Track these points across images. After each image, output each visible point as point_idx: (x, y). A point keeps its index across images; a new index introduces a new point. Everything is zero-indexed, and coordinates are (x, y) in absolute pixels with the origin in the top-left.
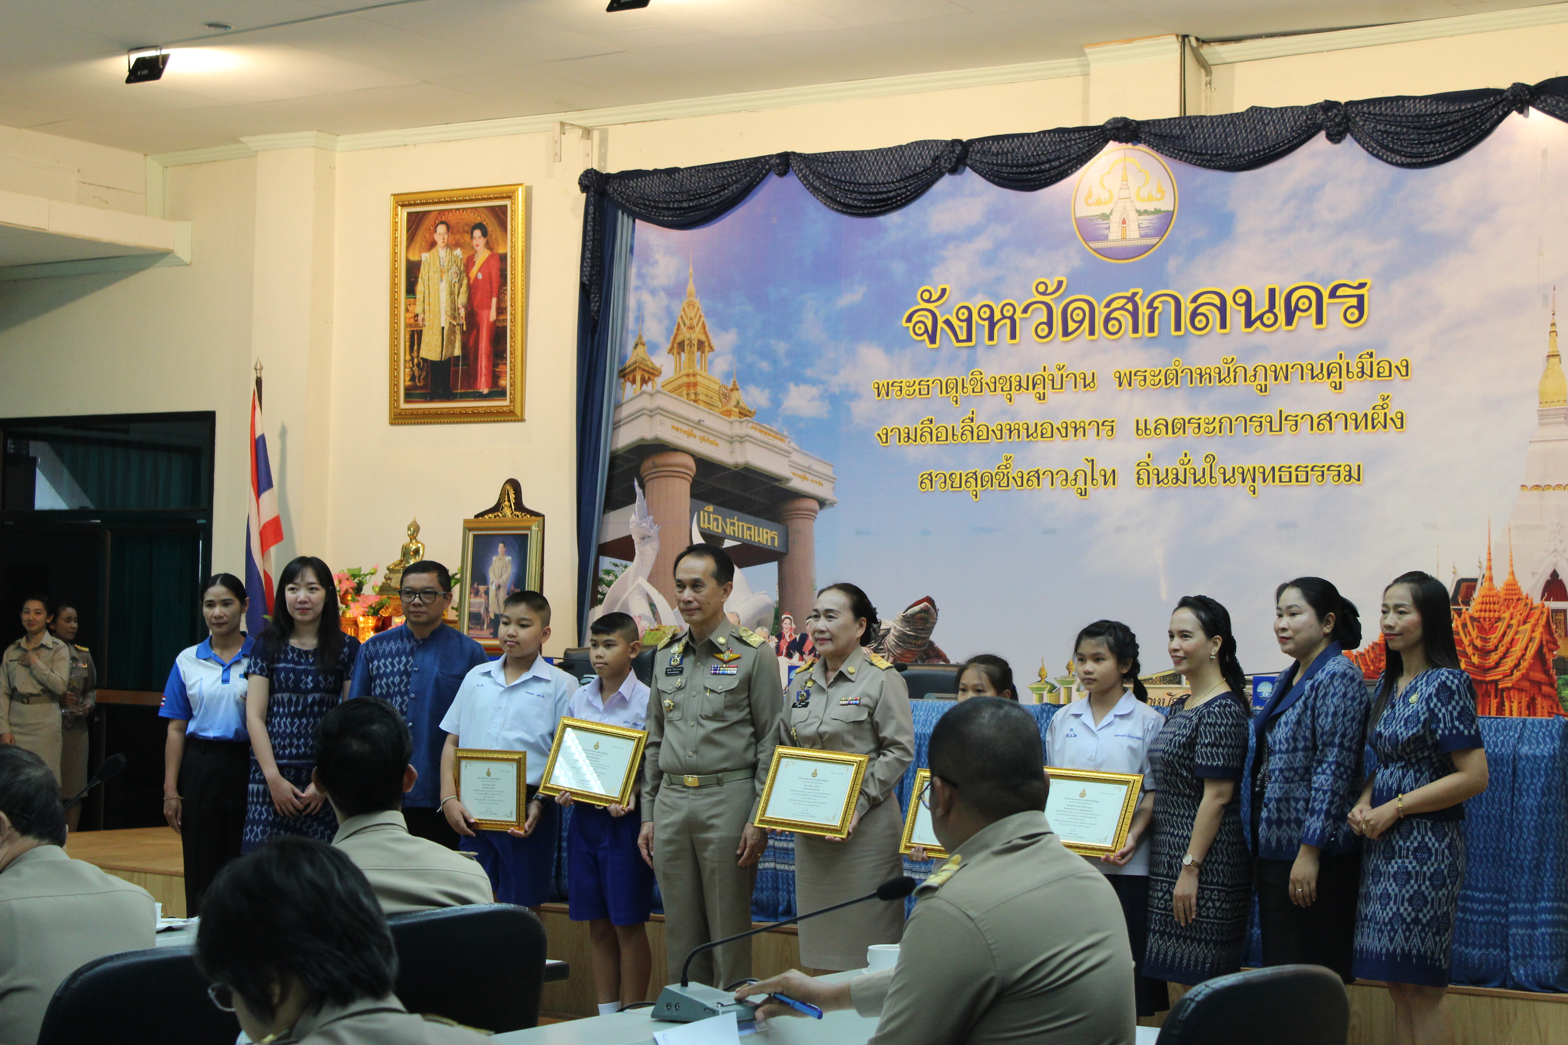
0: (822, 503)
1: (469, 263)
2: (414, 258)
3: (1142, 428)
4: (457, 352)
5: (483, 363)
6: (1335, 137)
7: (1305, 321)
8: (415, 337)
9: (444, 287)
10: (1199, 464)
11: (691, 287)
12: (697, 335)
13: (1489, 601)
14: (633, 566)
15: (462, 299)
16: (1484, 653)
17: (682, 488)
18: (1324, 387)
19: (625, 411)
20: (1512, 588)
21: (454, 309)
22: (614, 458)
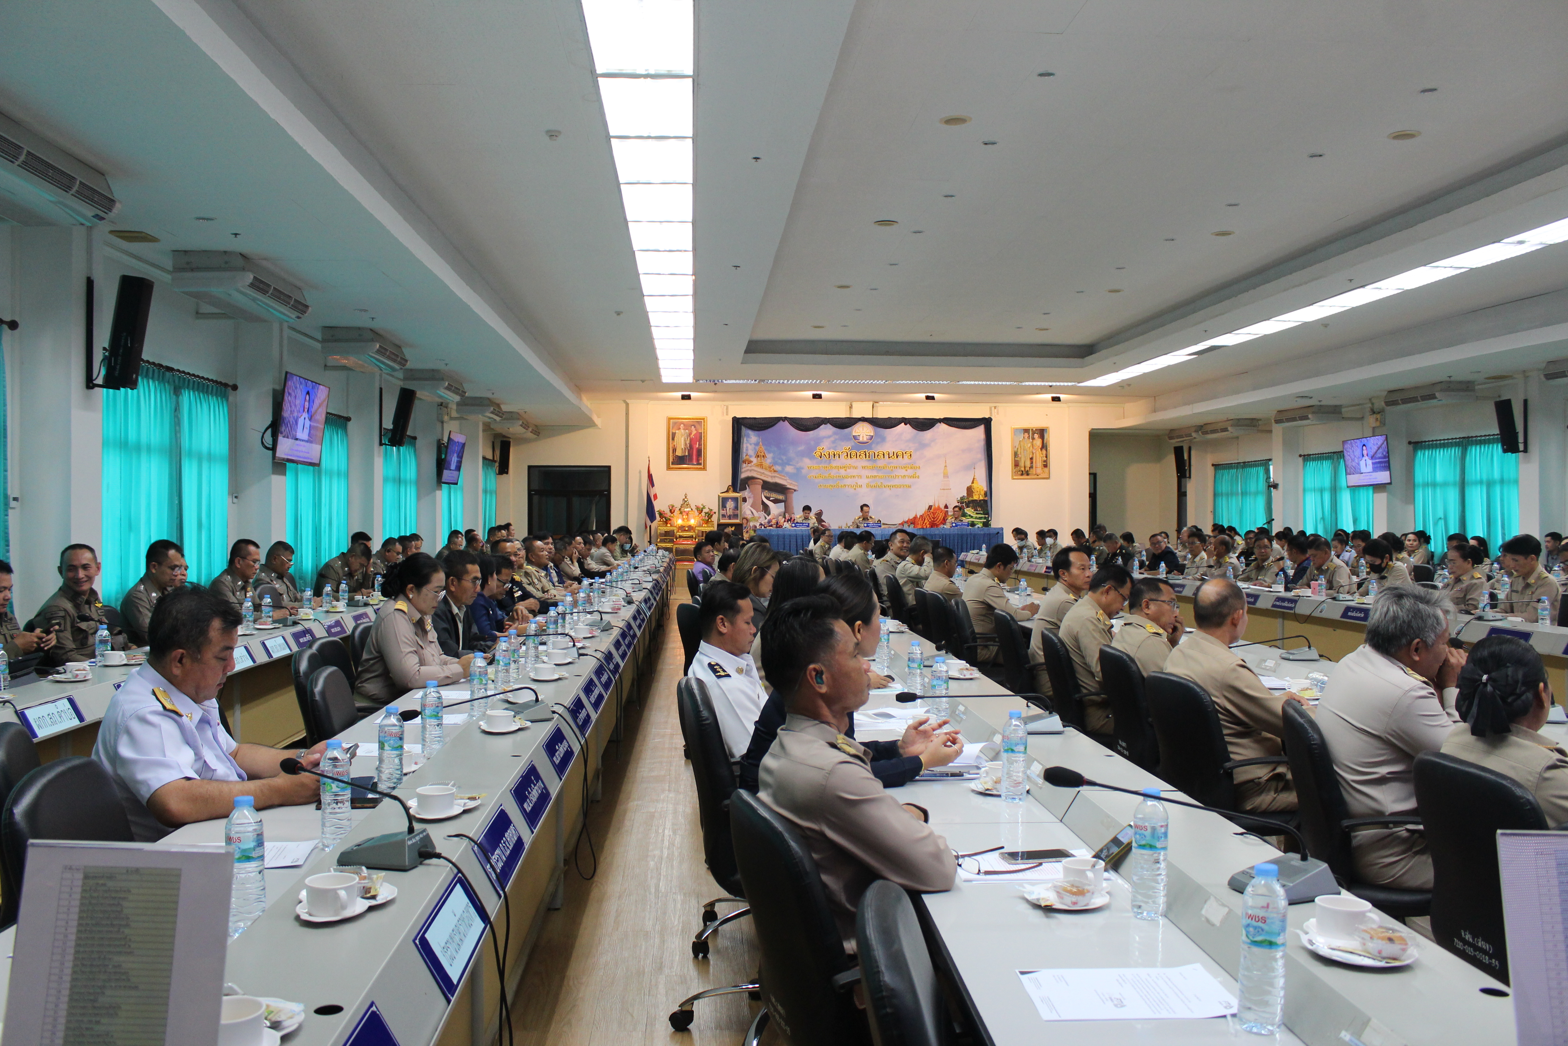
0: (795, 490)
1: (690, 434)
2: (674, 431)
3: (867, 477)
4: (687, 454)
5: (694, 457)
6: (906, 424)
7: (900, 458)
8: (674, 450)
9: (683, 439)
10: (879, 484)
11: (761, 444)
12: (762, 454)
13: (935, 509)
14: (746, 504)
15: (688, 442)
16: (934, 518)
17: (759, 487)
18: (904, 470)
19: (743, 470)
20: (939, 507)
21: (686, 444)
22: (742, 480)
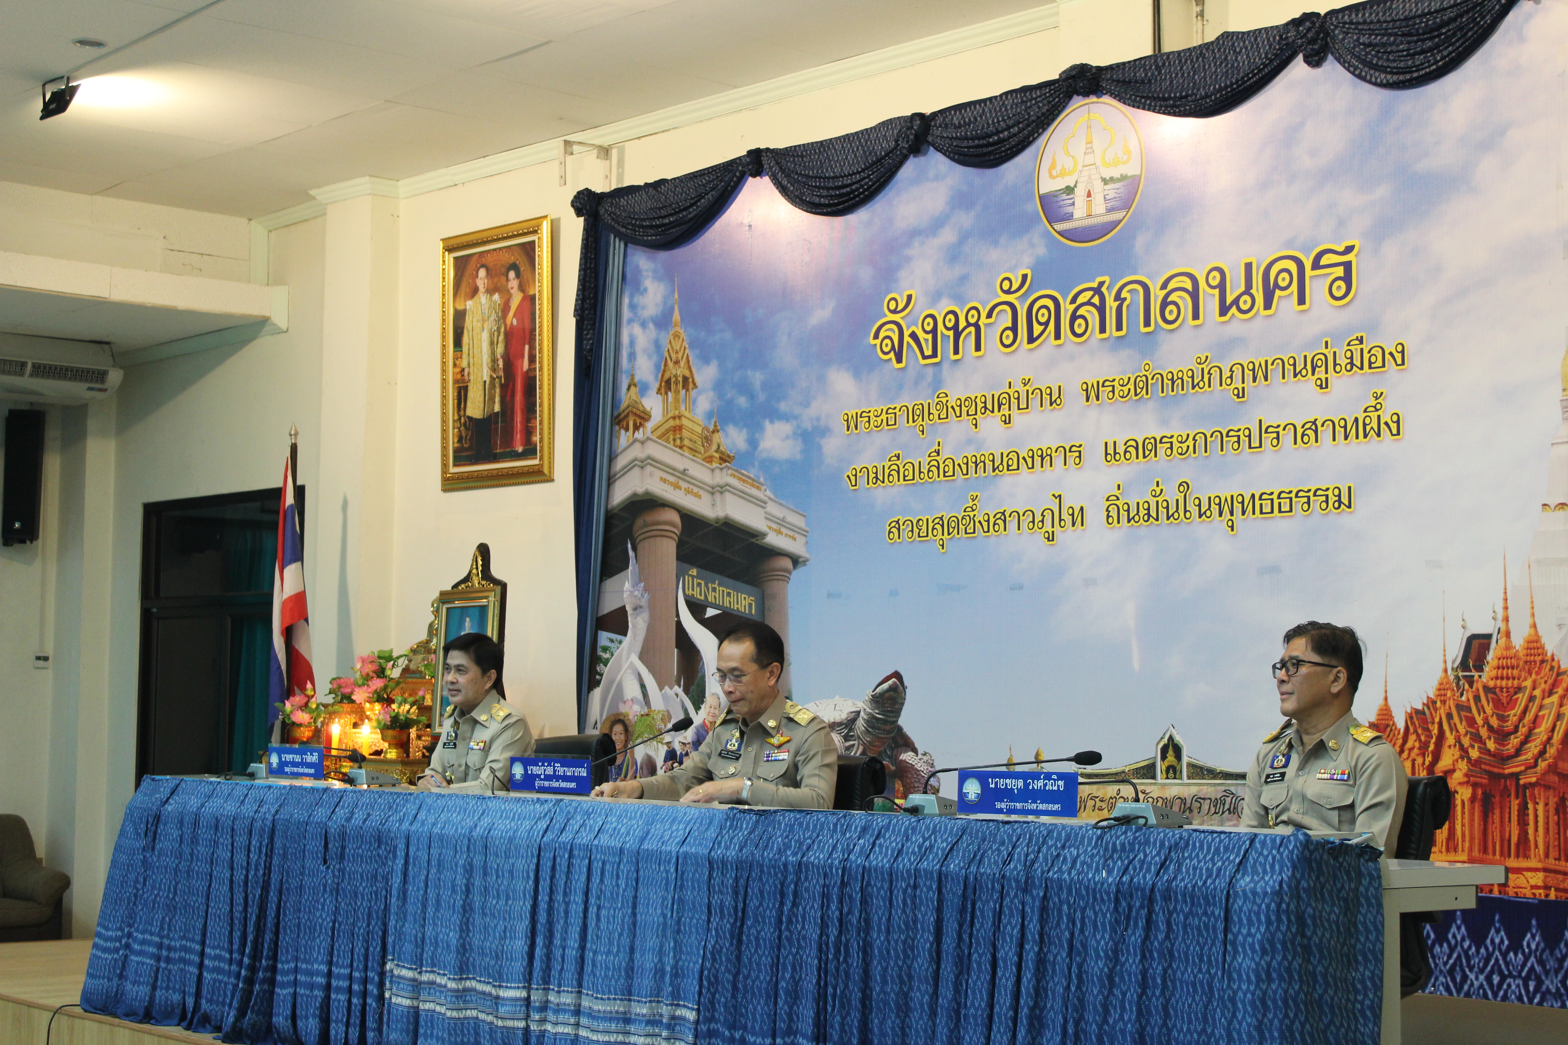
0: (796, 561)
1: (506, 308)
2: (460, 307)
3: (1111, 454)
4: (497, 408)
5: (518, 418)
6: (1315, 60)
7: (1285, 301)
8: (462, 393)
9: (485, 336)
10: (1172, 495)
11: (676, 316)
12: (681, 371)
13: (1506, 664)
14: (627, 640)
15: (500, 349)
16: (1502, 736)
17: (668, 548)
18: (1308, 386)
19: (620, 463)
20: (1534, 644)
21: (494, 360)
22: (610, 517)
